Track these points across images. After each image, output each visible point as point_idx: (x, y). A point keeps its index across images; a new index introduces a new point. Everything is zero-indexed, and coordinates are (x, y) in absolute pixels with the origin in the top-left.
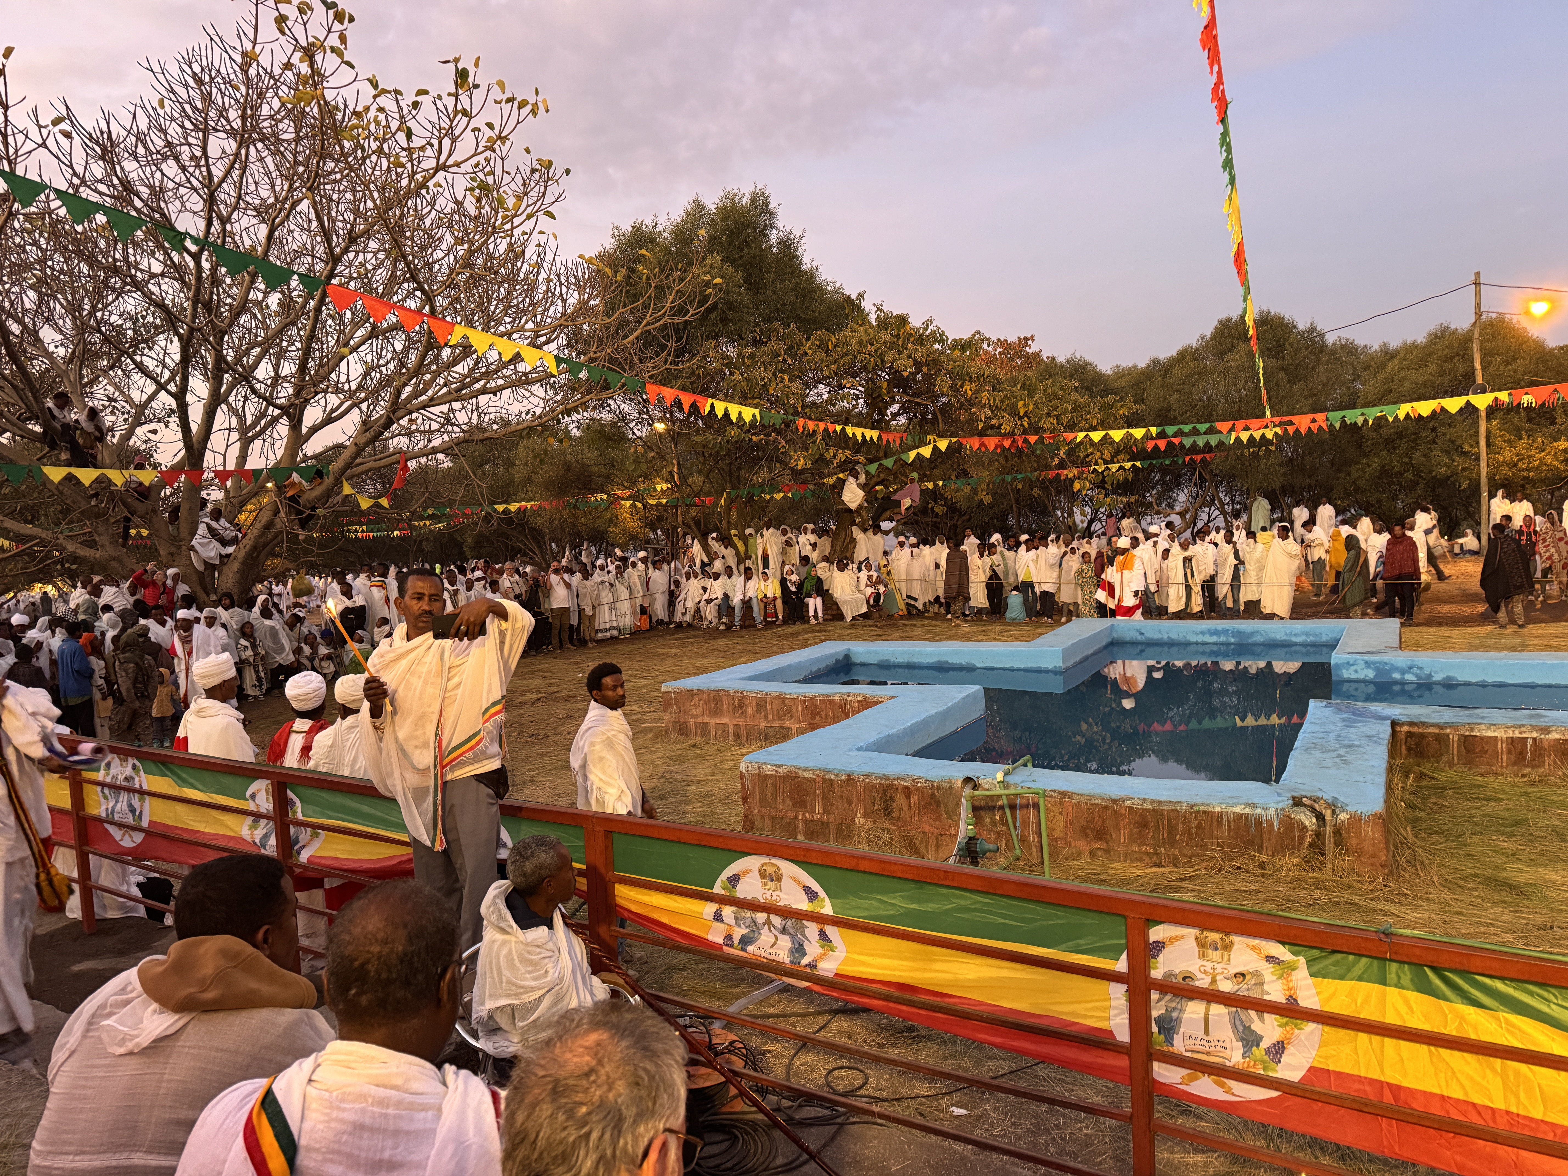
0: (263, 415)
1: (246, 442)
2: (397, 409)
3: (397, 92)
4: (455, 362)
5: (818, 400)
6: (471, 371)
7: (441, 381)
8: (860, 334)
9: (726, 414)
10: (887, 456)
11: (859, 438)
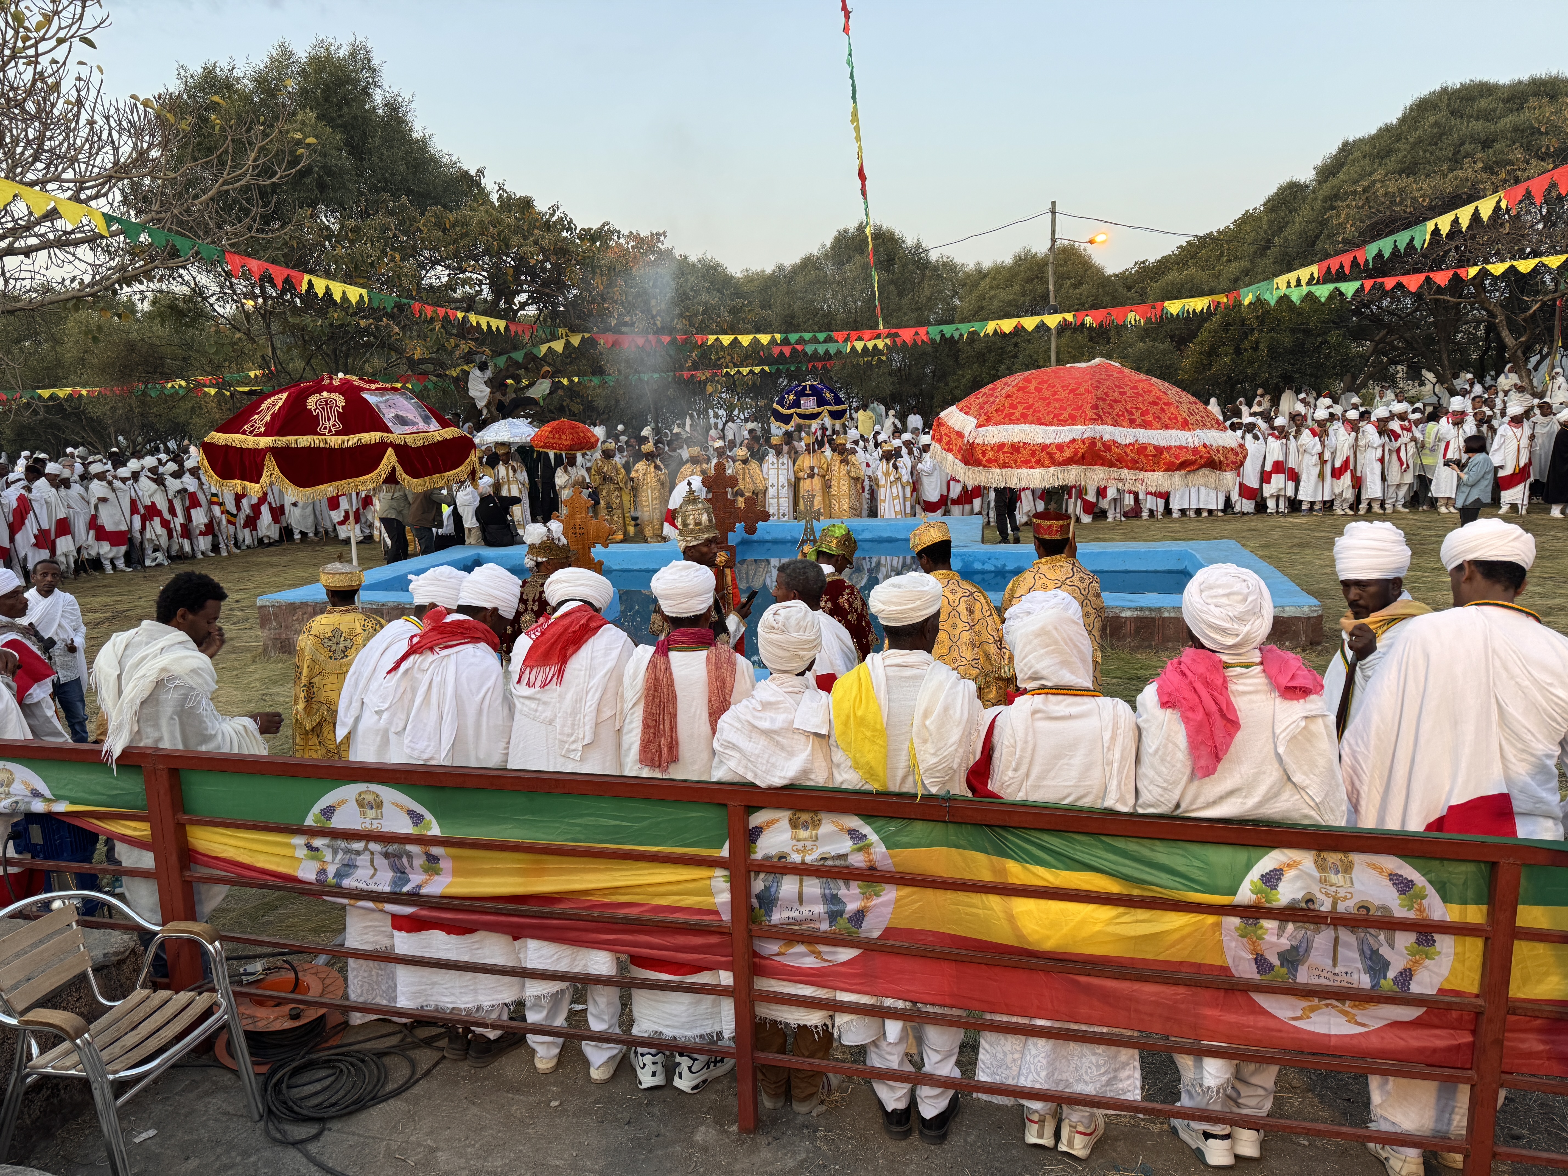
5: (436, 283)
8: (481, 214)
9: (328, 293)
10: (515, 348)
11: (484, 327)
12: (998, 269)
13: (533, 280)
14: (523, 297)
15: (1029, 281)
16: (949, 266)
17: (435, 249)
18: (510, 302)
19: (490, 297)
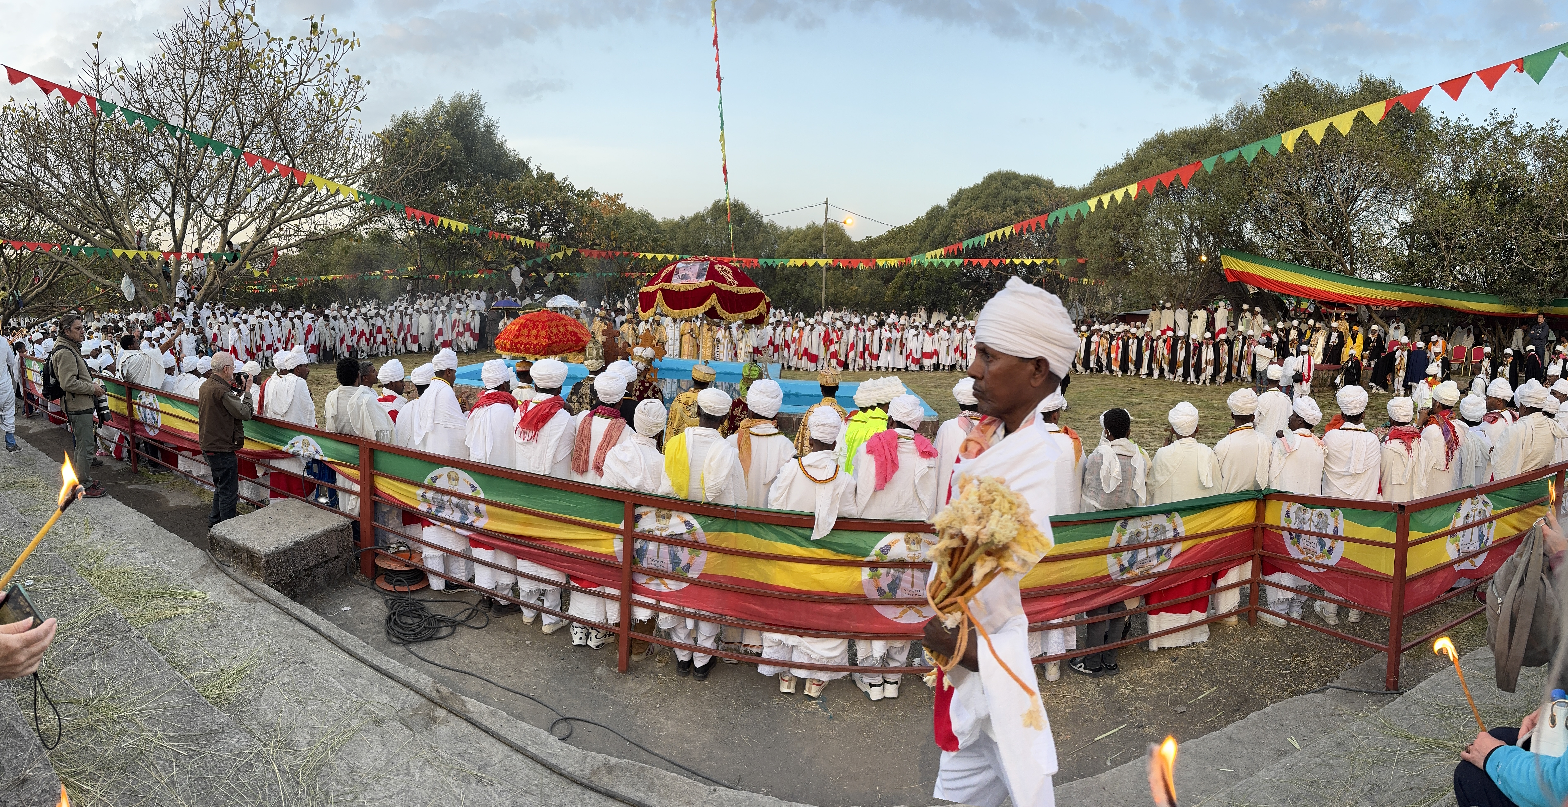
0: (209, 226)
1: (201, 240)
2: (274, 222)
3: (280, 39)
4: (304, 196)
5: (501, 221)
6: (312, 200)
7: (296, 207)
8: (527, 183)
9: (449, 228)
10: (538, 256)
11: (523, 244)
12: (798, 231)
13: (550, 219)
14: (544, 228)
15: (814, 239)
16: (774, 227)
17: (503, 202)
18: (537, 231)
19: (528, 228)
